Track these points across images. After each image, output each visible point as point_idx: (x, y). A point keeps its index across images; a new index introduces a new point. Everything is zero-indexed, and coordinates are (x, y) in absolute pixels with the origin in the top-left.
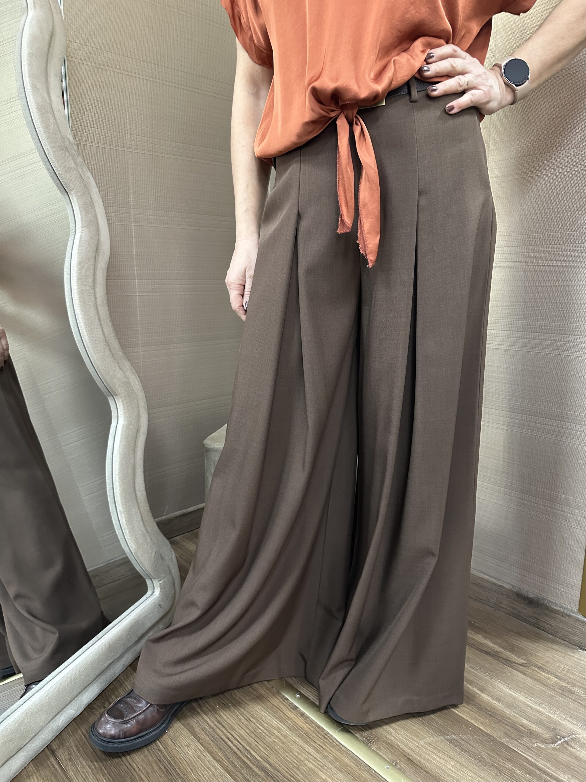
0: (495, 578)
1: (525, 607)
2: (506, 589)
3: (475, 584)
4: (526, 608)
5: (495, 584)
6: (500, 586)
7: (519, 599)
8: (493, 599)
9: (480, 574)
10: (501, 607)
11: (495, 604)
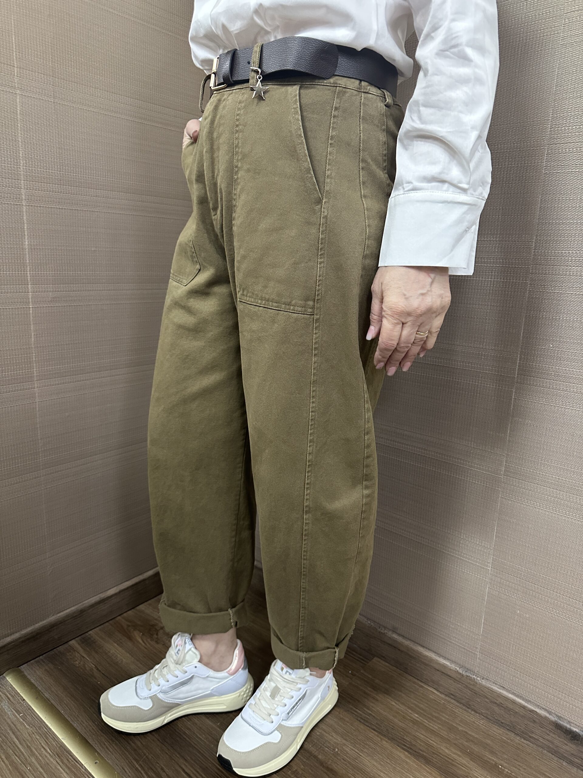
0: (523, 699)
1: (566, 742)
2: (541, 716)
3: (496, 703)
4: (568, 744)
5: (524, 707)
6: (532, 711)
7: (559, 731)
8: (521, 726)
9: (501, 691)
10: (530, 737)
11: (523, 732)
